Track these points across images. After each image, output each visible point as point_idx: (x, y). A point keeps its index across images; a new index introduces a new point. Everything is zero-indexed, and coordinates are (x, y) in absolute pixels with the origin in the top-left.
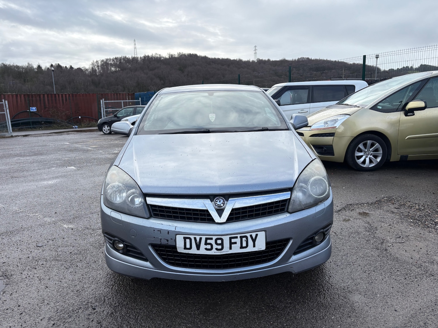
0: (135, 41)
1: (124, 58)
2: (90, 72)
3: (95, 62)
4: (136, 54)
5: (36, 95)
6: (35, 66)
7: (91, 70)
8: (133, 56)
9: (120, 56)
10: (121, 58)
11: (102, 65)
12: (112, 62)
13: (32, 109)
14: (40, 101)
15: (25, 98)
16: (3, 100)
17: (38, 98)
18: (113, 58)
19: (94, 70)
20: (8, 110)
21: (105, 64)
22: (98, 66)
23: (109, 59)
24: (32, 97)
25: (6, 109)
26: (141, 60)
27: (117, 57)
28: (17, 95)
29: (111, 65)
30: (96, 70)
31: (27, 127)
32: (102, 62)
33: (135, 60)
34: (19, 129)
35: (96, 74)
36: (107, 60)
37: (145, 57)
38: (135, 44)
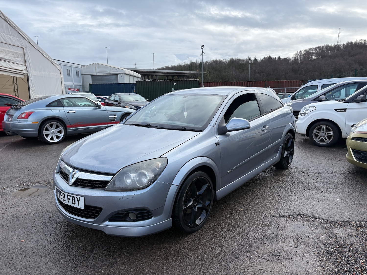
0: (340, 29)
1: (326, 47)
2: (293, 61)
3: (299, 52)
4: (339, 41)
6: (253, 59)
7: (294, 59)
8: (336, 44)
9: (323, 45)
10: (323, 46)
11: (305, 54)
12: (314, 51)
18: (316, 47)
19: (297, 59)
21: (308, 53)
22: (301, 56)
23: (312, 49)
26: (343, 47)
27: (319, 46)
29: (313, 53)
30: (298, 59)
32: (305, 51)
33: (337, 47)
35: (298, 62)
36: (310, 49)
37: (347, 44)
38: (340, 33)
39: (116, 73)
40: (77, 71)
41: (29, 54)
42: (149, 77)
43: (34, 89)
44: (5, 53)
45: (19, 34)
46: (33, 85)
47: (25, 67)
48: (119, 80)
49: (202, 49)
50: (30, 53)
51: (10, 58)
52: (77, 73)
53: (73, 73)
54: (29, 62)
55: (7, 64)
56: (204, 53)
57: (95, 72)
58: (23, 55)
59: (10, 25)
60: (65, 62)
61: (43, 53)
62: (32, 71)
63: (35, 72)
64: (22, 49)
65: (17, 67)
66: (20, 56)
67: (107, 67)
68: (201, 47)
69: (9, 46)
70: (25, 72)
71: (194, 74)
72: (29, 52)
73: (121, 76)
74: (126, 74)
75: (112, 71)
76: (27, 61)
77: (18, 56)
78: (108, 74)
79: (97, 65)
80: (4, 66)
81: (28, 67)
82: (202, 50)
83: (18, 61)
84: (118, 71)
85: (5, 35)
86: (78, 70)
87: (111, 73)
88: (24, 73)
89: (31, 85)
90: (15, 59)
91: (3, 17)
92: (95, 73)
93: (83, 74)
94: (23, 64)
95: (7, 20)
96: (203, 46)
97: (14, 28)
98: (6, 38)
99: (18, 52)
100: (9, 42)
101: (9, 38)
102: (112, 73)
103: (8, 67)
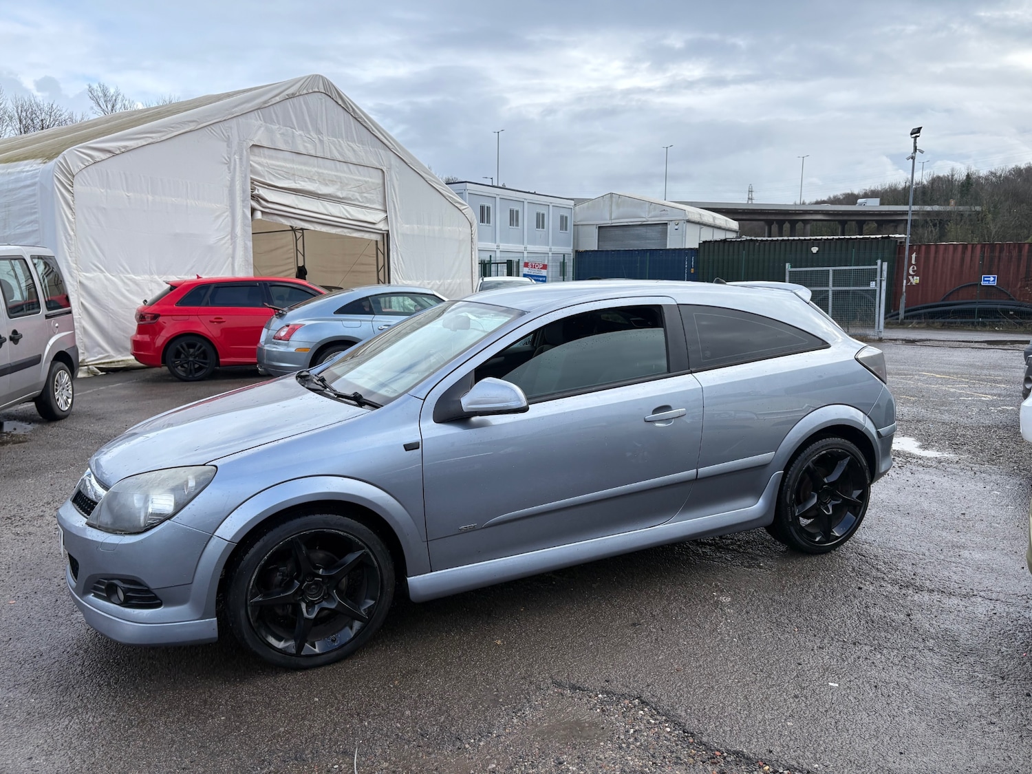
5: (1012, 247)
13: (986, 279)
14: (1019, 259)
15: (983, 251)
16: (879, 262)
17: (1015, 253)
20: (884, 284)
24: (1001, 250)
25: (881, 281)
28: (965, 247)
31: (964, 320)
34: (943, 325)
39: (664, 219)
40: (562, 217)
41: (396, 183)
42: (784, 225)
43: (401, 267)
44: (341, 183)
45: (375, 138)
46: (400, 257)
47: (383, 215)
48: (668, 239)
49: (915, 140)
50: (397, 180)
51: (350, 196)
52: (564, 221)
53: (552, 221)
54: (393, 202)
55: (340, 209)
56: (922, 152)
57: (608, 218)
58: (381, 185)
59: (355, 118)
60: (535, 193)
61: (431, 181)
62: (398, 225)
63: (407, 226)
64: (380, 172)
65: (365, 215)
66: (375, 189)
67: (641, 203)
68: (912, 134)
69: (349, 168)
70: (382, 226)
71: (938, 213)
72: (397, 177)
73: (676, 227)
74: (689, 221)
75: (653, 213)
76: (390, 200)
77: (368, 189)
78: (640, 223)
79: (614, 200)
80: (333, 214)
81: (391, 214)
82: (915, 143)
83: (369, 201)
84: (669, 213)
85: (342, 142)
86: (565, 213)
87: (650, 219)
88: (381, 230)
89: (395, 259)
90: (361, 197)
91: (340, 102)
92: (607, 222)
93: (579, 223)
94: (380, 207)
95: (348, 108)
96: (919, 130)
97: (365, 124)
98: (343, 150)
99: (370, 180)
100: (349, 158)
101: (349, 148)
102: (653, 219)
103: (343, 216)
